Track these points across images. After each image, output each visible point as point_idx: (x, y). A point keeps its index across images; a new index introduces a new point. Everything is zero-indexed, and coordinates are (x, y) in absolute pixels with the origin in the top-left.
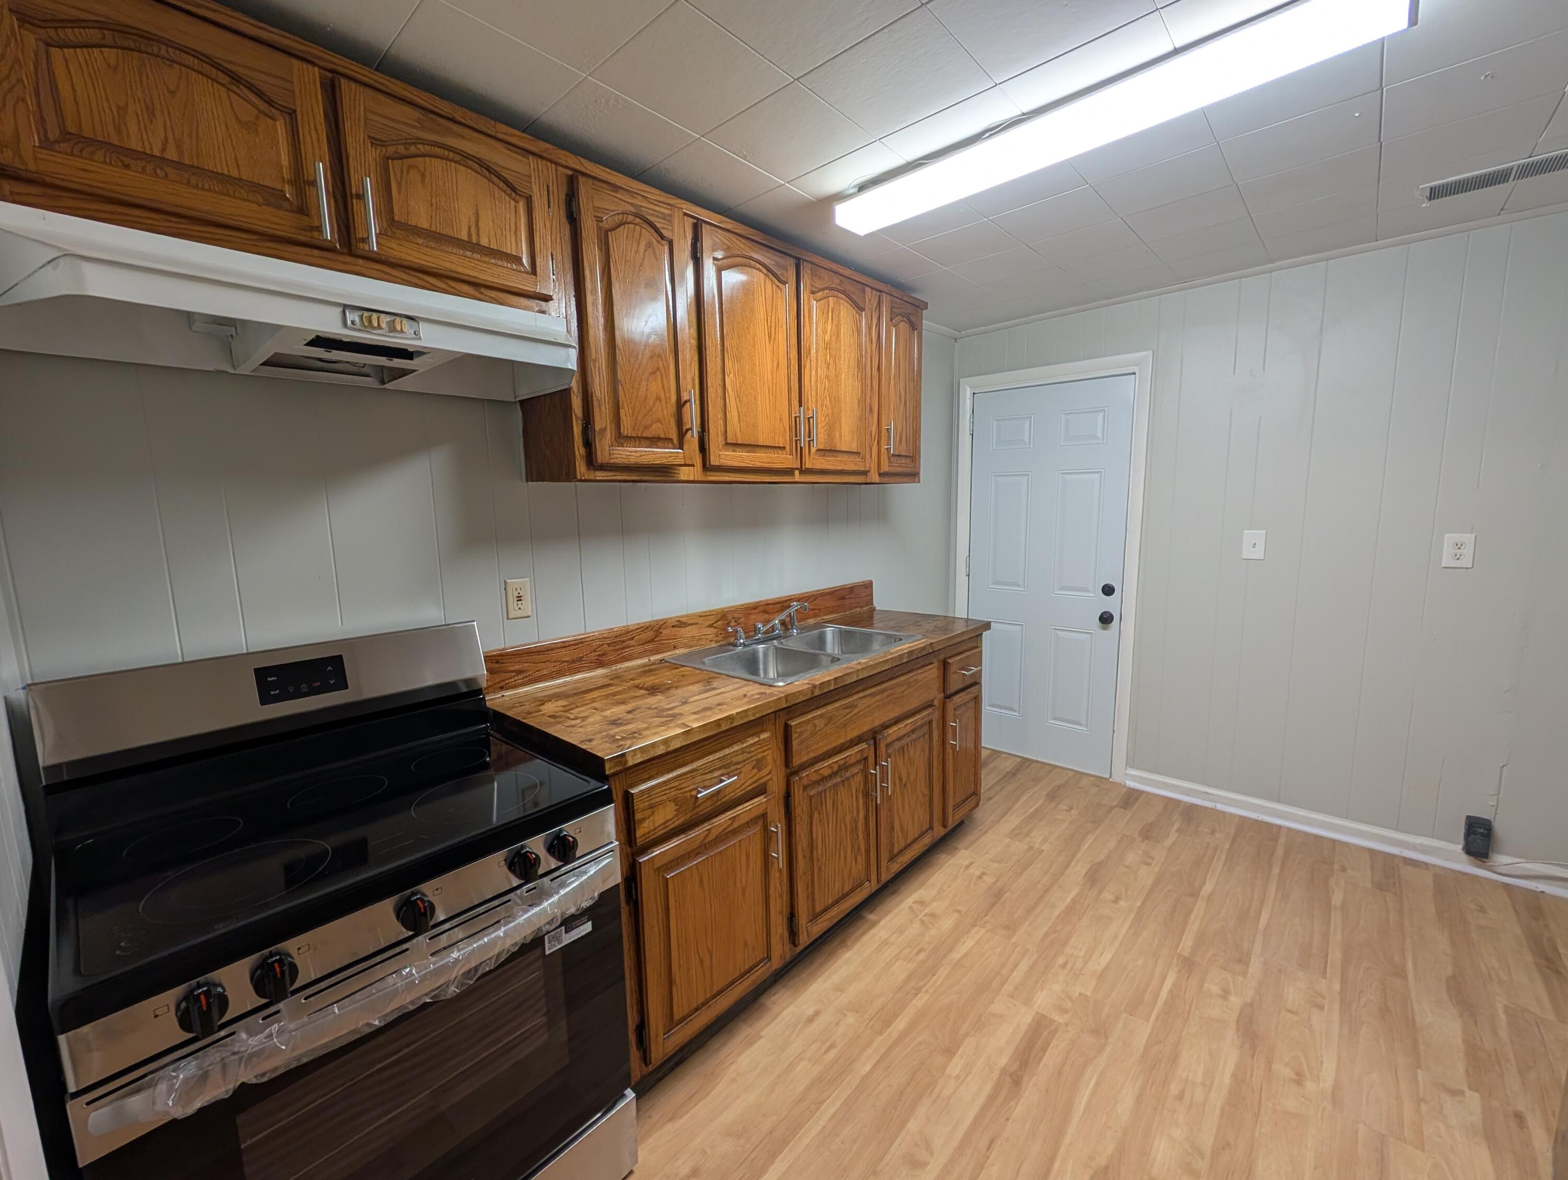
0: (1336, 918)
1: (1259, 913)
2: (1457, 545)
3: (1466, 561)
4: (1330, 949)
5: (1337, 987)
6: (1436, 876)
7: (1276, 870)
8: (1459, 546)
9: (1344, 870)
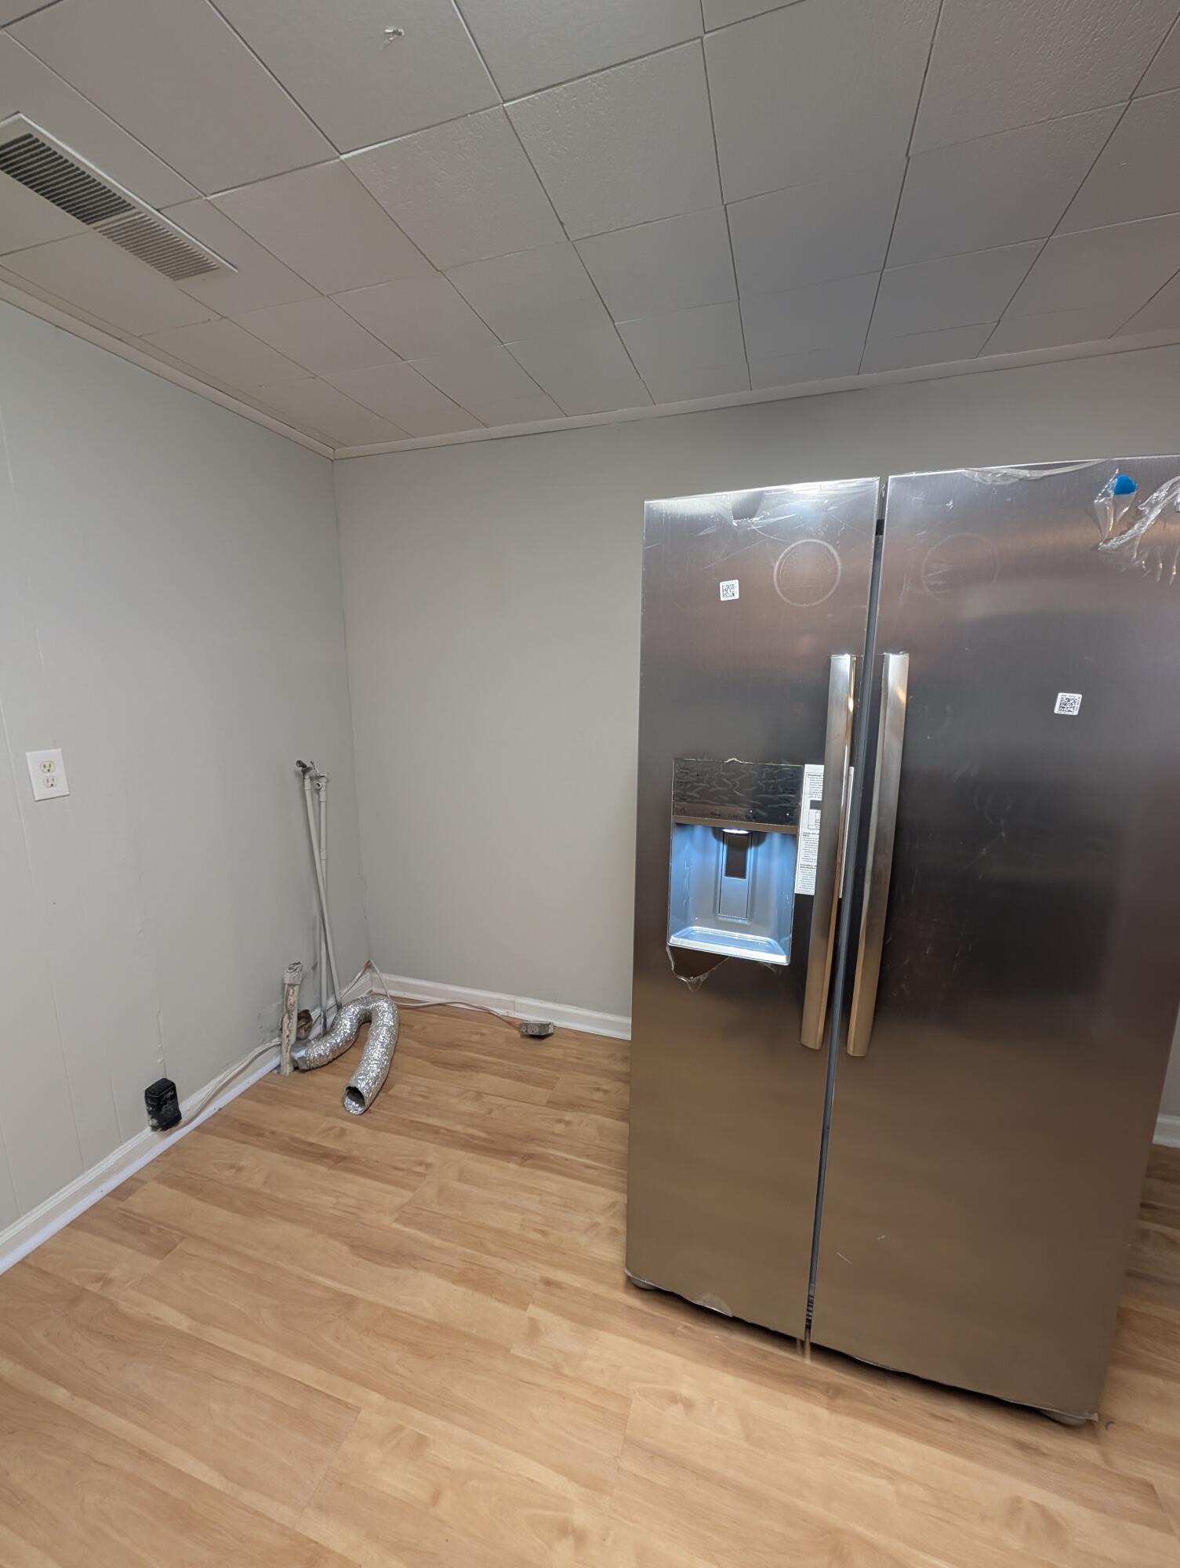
0: (217, 1336)
1: (179, 1475)
2: (45, 766)
3: (62, 788)
4: (292, 1376)
5: (375, 1397)
6: (161, 1179)
7: (60, 1395)
8: (48, 767)
9: (106, 1282)
